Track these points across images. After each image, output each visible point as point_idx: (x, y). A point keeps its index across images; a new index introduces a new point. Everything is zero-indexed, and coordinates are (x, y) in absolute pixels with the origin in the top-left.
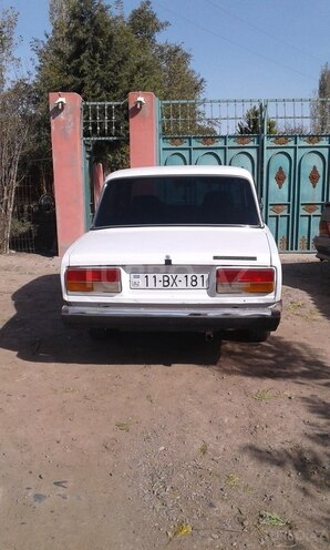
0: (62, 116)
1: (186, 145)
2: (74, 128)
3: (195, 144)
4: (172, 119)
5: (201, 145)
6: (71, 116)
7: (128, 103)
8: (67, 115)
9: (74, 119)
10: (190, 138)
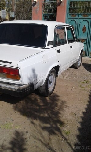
0: (36, 6)
1: (77, 17)
2: (39, 10)
3: (80, 16)
4: (72, 7)
5: (82, 17)
6: (38, 6)
7: (57, 2)
8: (37, 6)
9: (39, 7)
10: (78, 14)
